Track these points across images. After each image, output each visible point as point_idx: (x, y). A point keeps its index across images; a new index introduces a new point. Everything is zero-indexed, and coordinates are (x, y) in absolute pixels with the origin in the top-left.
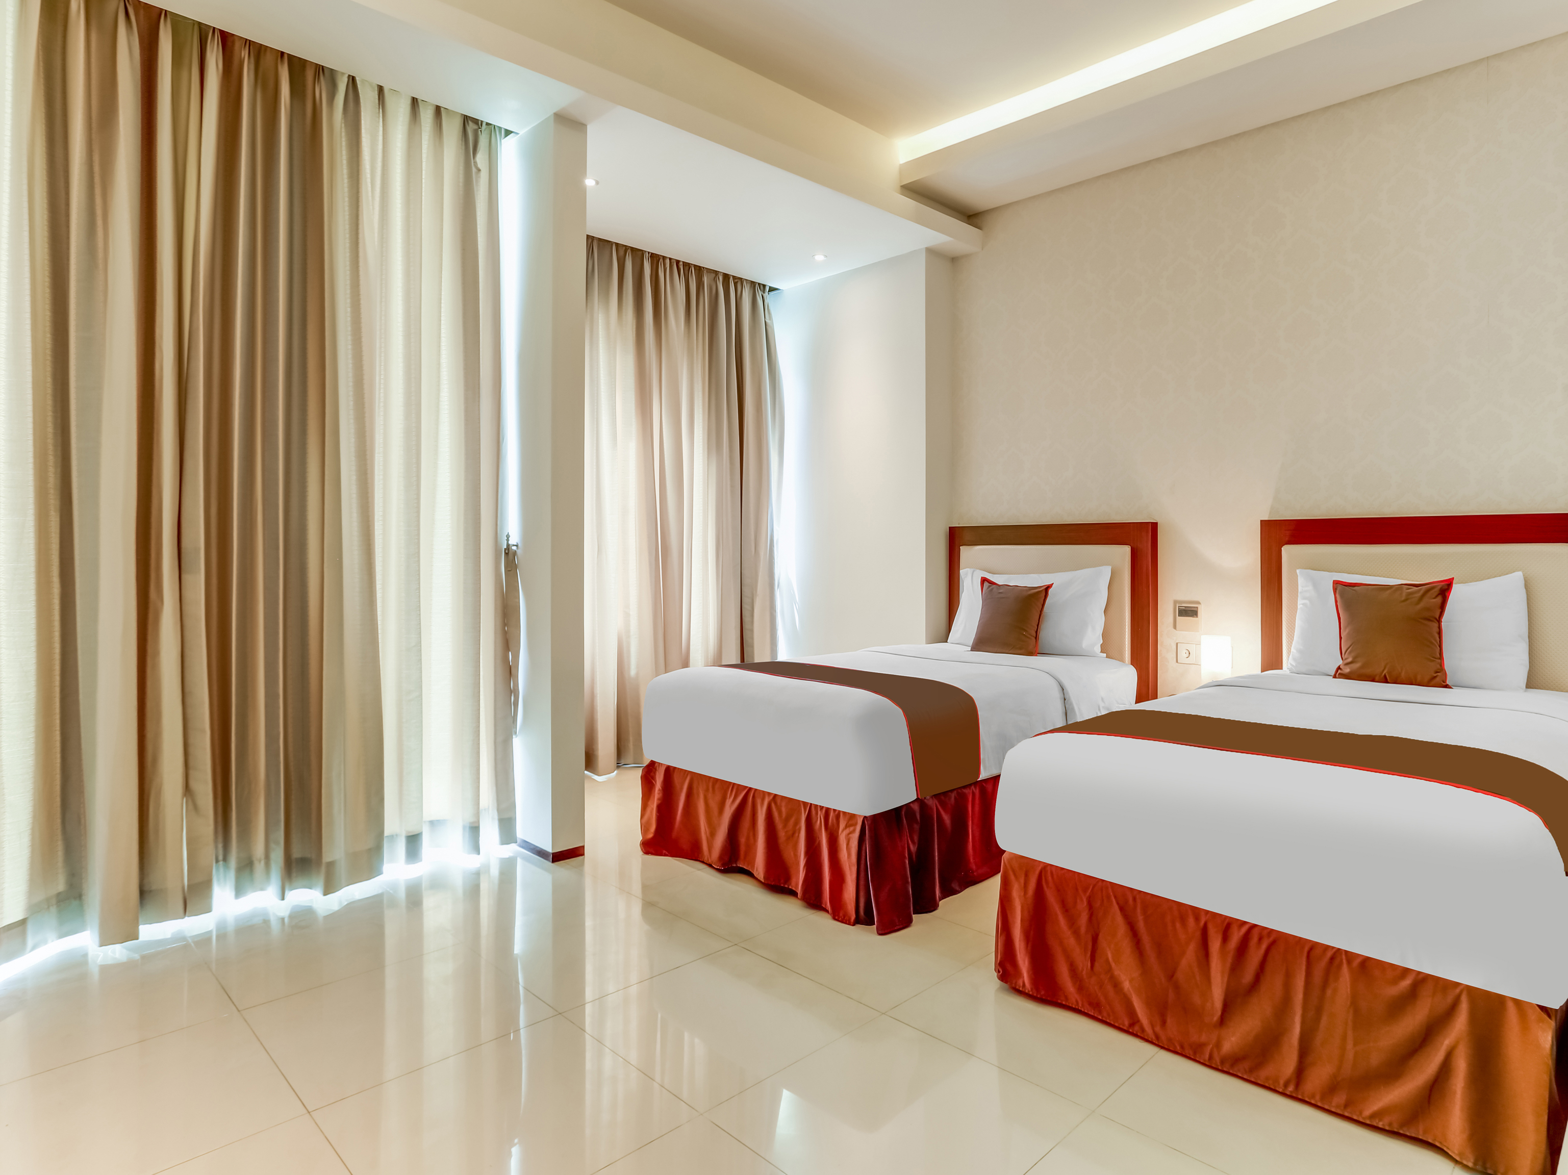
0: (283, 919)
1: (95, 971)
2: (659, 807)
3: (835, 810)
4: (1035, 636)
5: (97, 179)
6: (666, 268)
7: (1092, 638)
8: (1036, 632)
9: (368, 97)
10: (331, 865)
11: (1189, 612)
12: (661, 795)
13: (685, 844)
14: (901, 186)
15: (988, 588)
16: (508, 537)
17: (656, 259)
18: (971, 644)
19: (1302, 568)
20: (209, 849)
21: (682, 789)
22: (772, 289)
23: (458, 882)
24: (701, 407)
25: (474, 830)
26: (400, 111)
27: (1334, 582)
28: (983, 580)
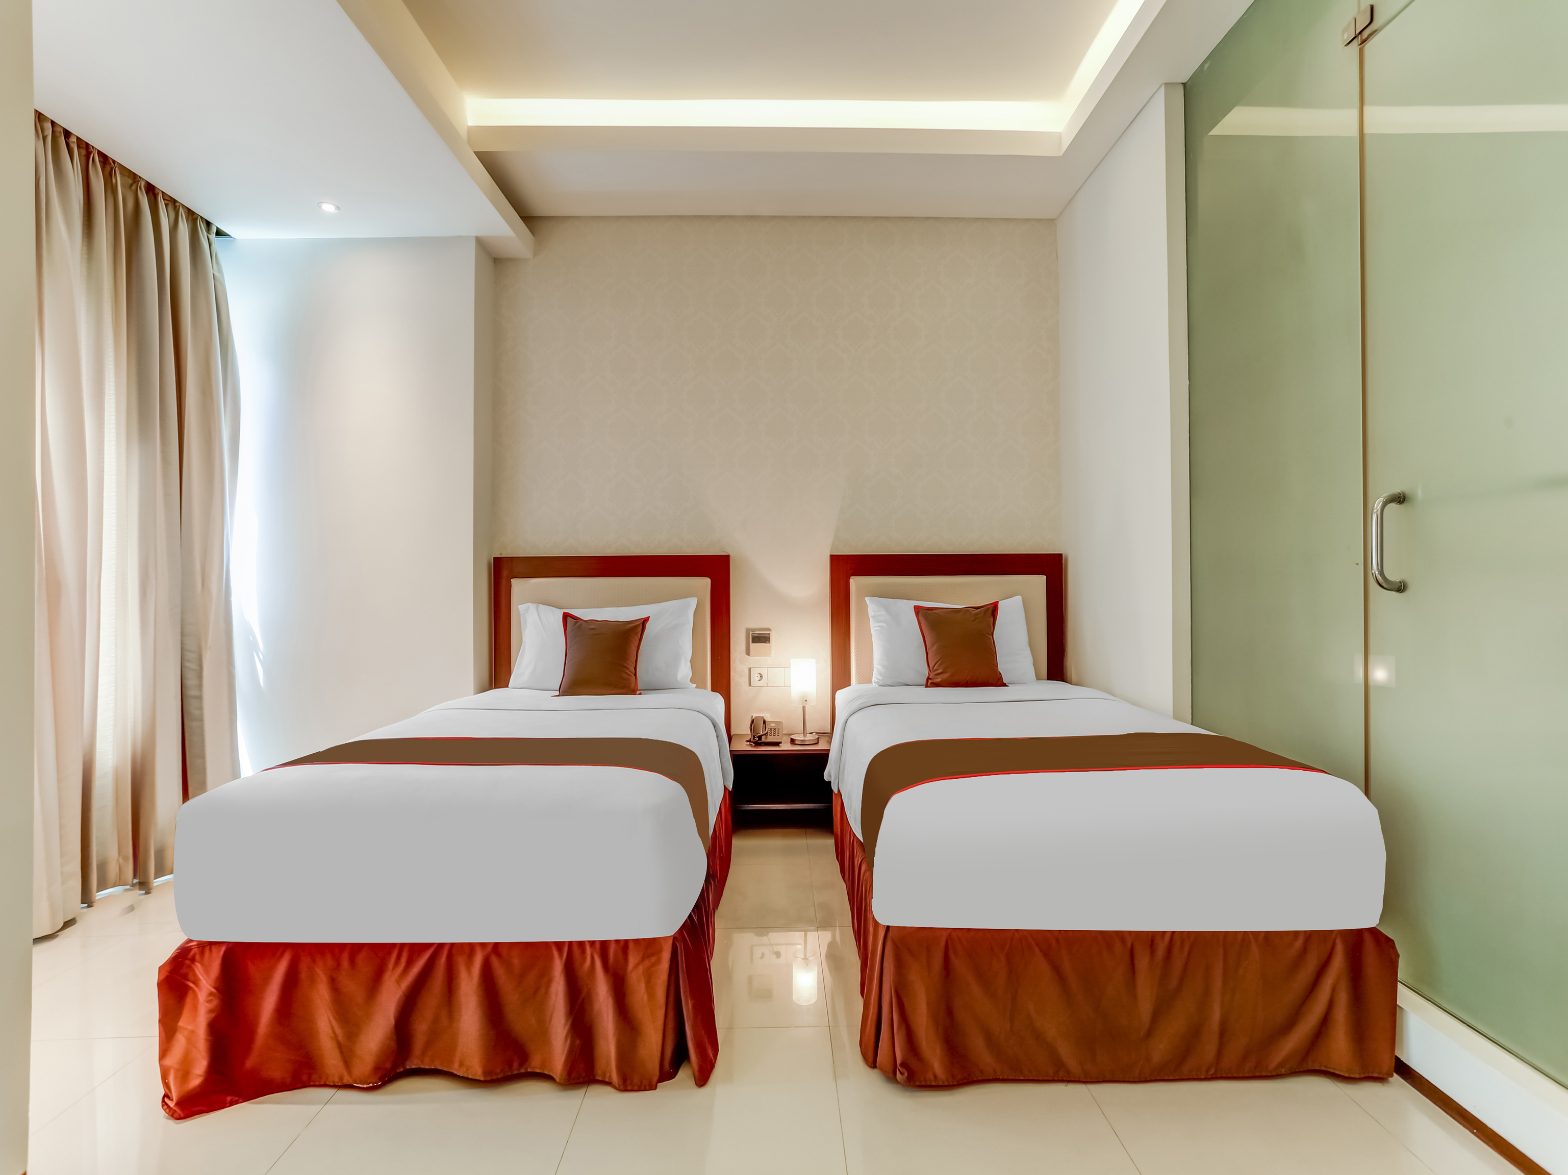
3: (617, 941)
4: (634, 673)
7: (684, 671)
8: (635, 669)
11: (761, 638)
13: (281, 1068)
15: (575, 625)
18: (557, 687)
19: (871, 597)
21: (269, 979)
22: (219, 233)
27: (915, 607)
28: (566, 616)
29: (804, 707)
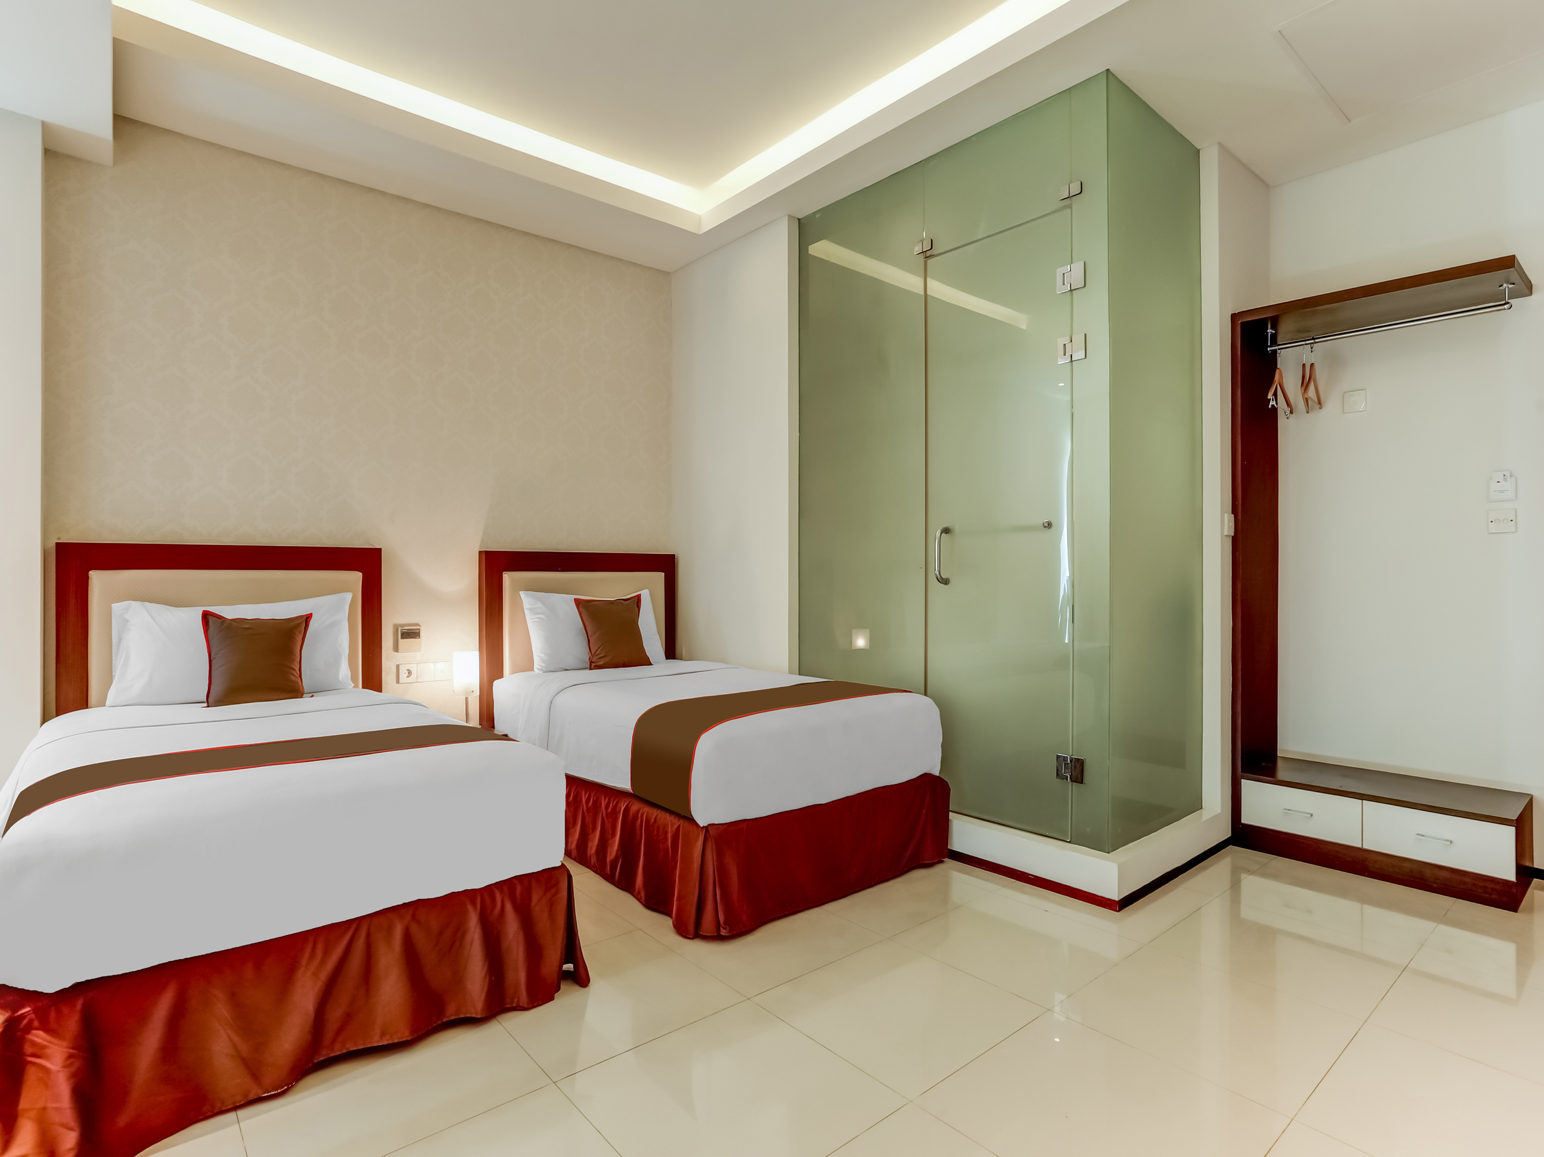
4: (299, 676)
7: (345, 671)
8: (300, 670)
11: (411, 634)
19: (526, 591)
27: (575, 599)
28: (206, 616)
29: (467, 698)
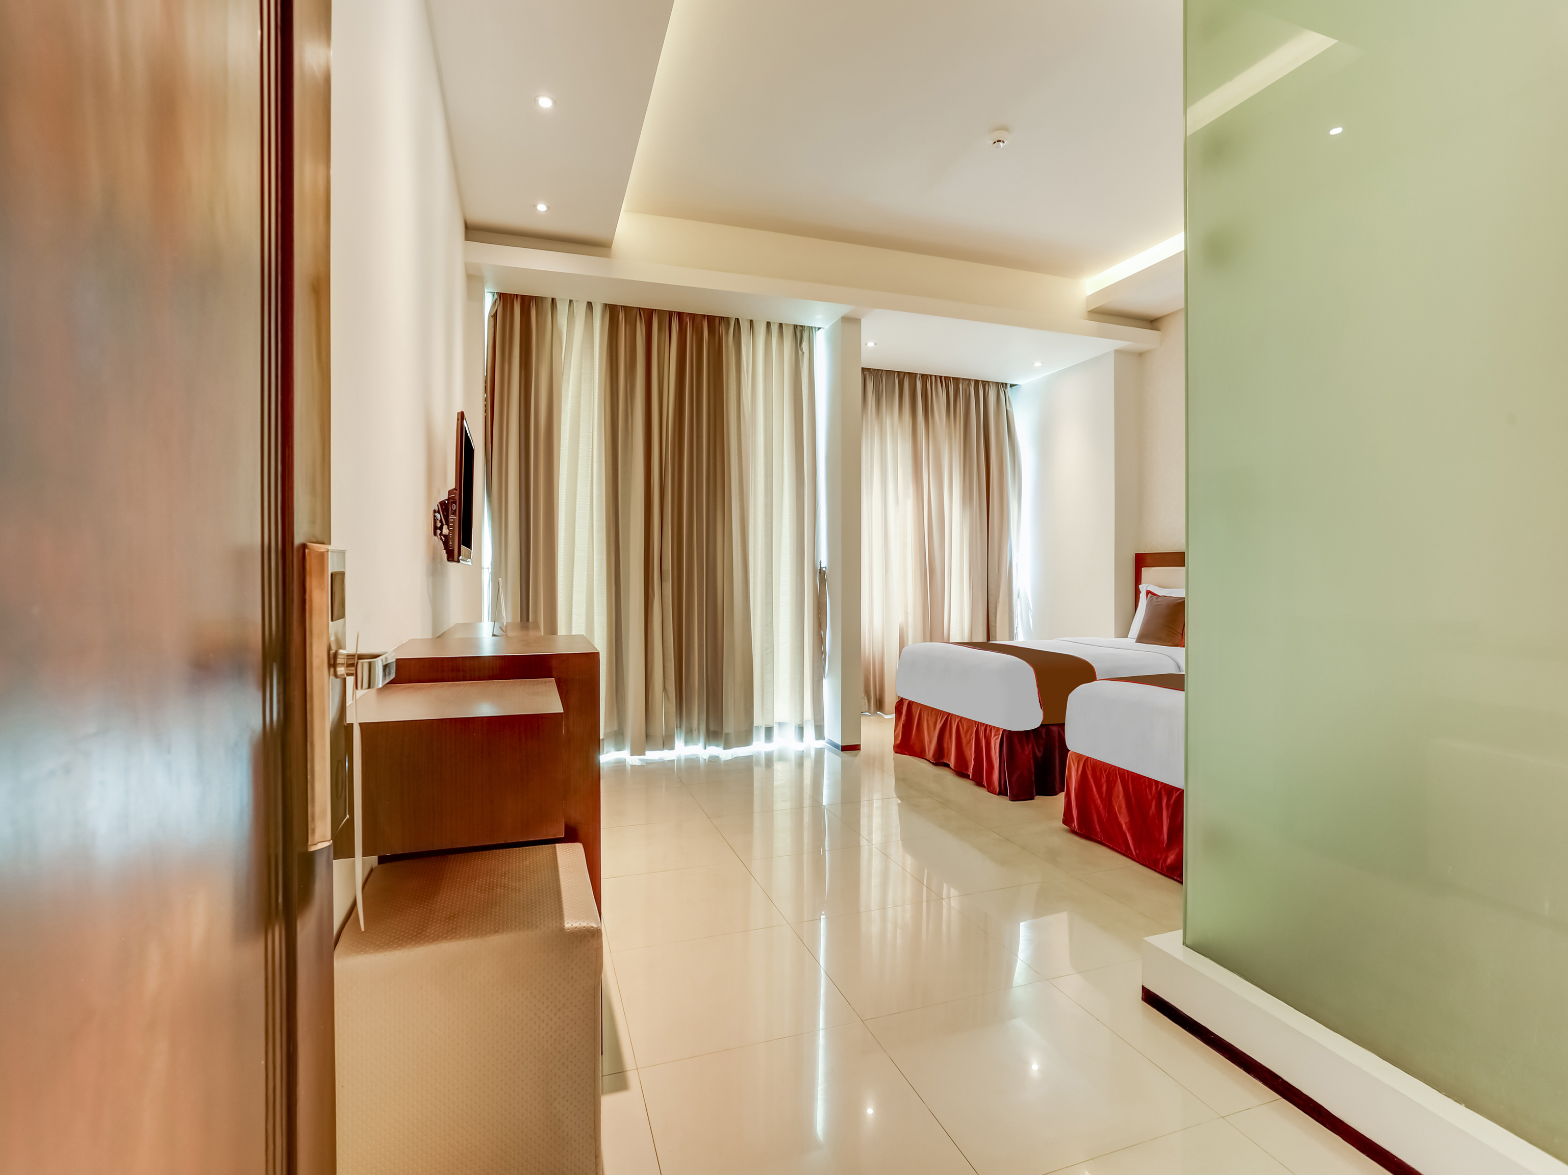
0: (705, 759)
1: (629, 767)
2: (904, 726)
3: (990, 726)
4: (1179, 633)
5: (629, 396)
6: (932, 383)
8: (1181, 631)
9: (744, 327)
10: (727, 734)
12: (905, 718)
13: (917, 748)
14: (1089, 312)
15: (1152, 598)
16: (820, 562)
17: (924, 377)
18: (1136, 637)
20: (673, 720)
21: (916, 715)
22: (1012, 386)
23: (792, 756)
24: (958, 473)
25: (801, 729)
26: (761, 330)
28: (1148, 592)
